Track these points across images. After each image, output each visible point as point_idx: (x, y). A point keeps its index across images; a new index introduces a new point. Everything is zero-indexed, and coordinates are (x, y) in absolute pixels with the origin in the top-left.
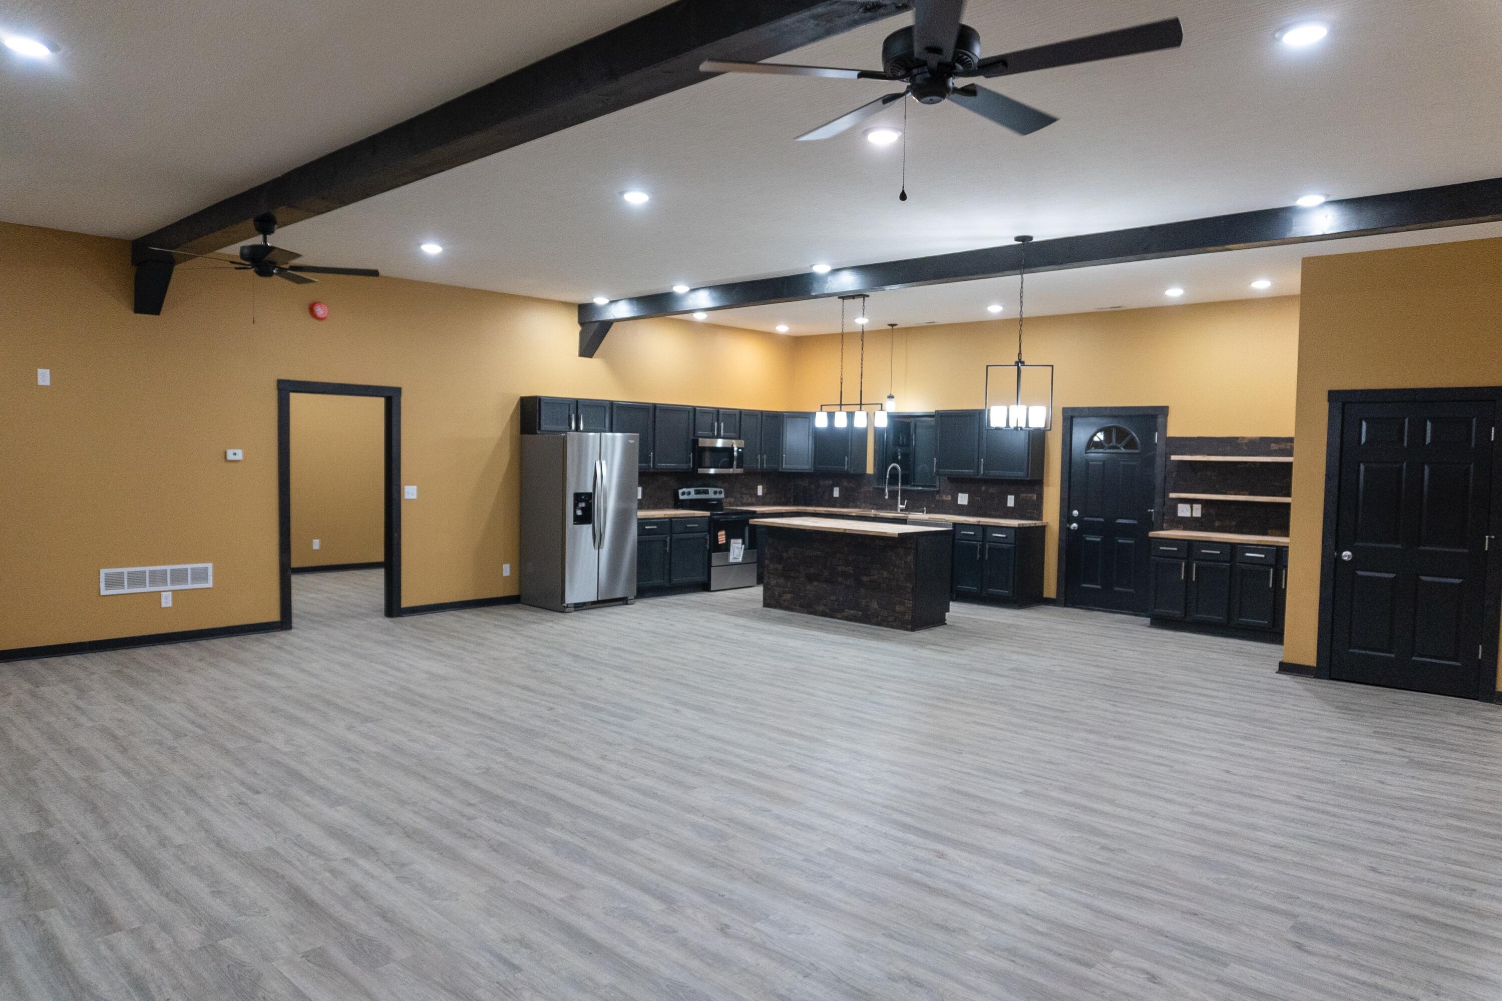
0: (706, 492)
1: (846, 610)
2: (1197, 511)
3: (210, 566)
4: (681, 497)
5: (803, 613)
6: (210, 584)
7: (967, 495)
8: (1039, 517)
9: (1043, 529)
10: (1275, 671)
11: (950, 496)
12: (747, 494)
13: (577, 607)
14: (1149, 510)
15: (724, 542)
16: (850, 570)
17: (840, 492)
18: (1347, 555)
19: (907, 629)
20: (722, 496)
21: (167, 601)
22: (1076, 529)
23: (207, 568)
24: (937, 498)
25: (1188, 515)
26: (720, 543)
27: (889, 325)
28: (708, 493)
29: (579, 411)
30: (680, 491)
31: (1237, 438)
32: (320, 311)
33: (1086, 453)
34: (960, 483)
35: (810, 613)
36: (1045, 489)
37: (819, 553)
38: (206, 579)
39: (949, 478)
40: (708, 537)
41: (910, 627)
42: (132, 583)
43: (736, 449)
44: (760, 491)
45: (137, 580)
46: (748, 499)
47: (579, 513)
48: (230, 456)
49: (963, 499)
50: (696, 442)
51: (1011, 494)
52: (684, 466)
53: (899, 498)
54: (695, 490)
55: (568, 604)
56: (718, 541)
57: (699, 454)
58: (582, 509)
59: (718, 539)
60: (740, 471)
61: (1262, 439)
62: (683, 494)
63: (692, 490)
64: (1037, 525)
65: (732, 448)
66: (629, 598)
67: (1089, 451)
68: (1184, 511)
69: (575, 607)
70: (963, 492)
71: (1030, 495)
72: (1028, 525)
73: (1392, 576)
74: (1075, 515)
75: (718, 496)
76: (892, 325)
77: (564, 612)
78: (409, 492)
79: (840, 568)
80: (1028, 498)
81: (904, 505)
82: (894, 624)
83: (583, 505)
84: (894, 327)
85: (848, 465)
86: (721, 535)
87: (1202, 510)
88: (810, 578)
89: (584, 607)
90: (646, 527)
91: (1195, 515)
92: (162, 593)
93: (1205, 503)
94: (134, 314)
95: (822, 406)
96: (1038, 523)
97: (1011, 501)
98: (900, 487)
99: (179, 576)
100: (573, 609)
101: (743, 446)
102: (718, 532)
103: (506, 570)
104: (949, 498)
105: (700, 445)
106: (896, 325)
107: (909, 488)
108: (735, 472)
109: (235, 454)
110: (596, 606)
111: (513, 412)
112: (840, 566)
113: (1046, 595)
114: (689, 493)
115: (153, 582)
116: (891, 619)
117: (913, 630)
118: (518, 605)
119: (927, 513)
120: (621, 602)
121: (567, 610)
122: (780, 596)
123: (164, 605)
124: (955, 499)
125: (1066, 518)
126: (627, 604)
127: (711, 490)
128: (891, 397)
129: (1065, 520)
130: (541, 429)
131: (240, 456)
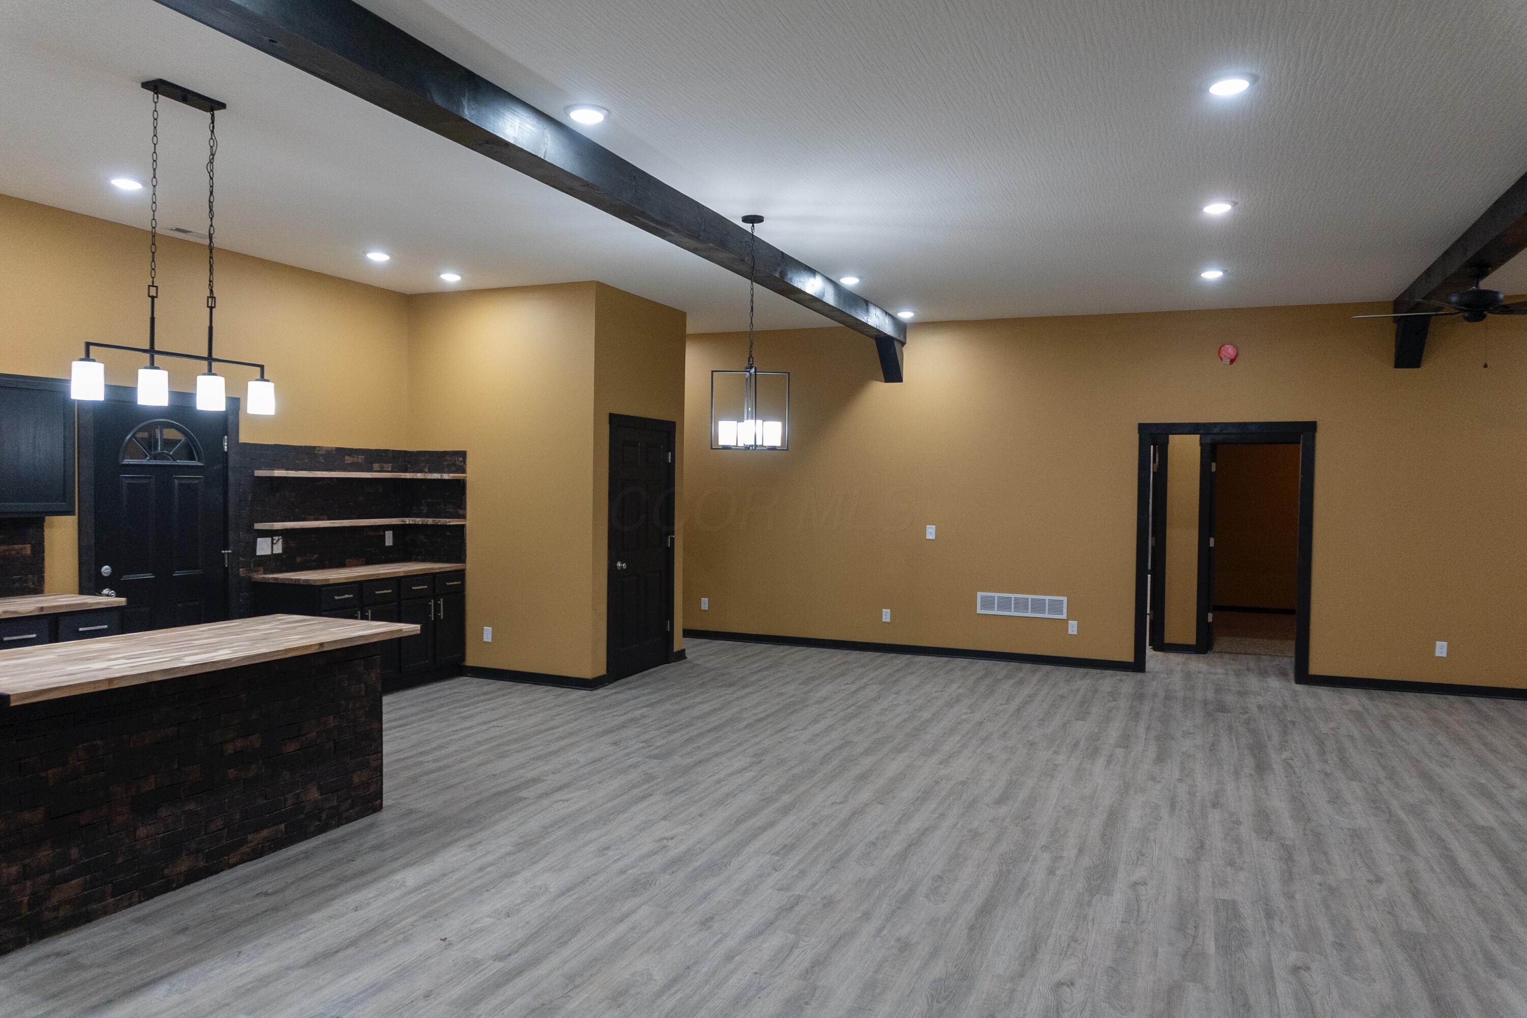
2: (278, 549)
14: (223, 552)
25: (268, 552)
31: (315, 448)
36: (47, 532)
41: (379, 802)
61: (338, 449)
67: (123, 463)
68: (264, 547)
71: (17, 547)
74: (105, 575)
80: (13, 553)
82: (352, 812)
87: (282, 544)
91: (275, 552)
93: (285, 534)
117: (381, 806)
125: (88, 581)
129: (92, 585)
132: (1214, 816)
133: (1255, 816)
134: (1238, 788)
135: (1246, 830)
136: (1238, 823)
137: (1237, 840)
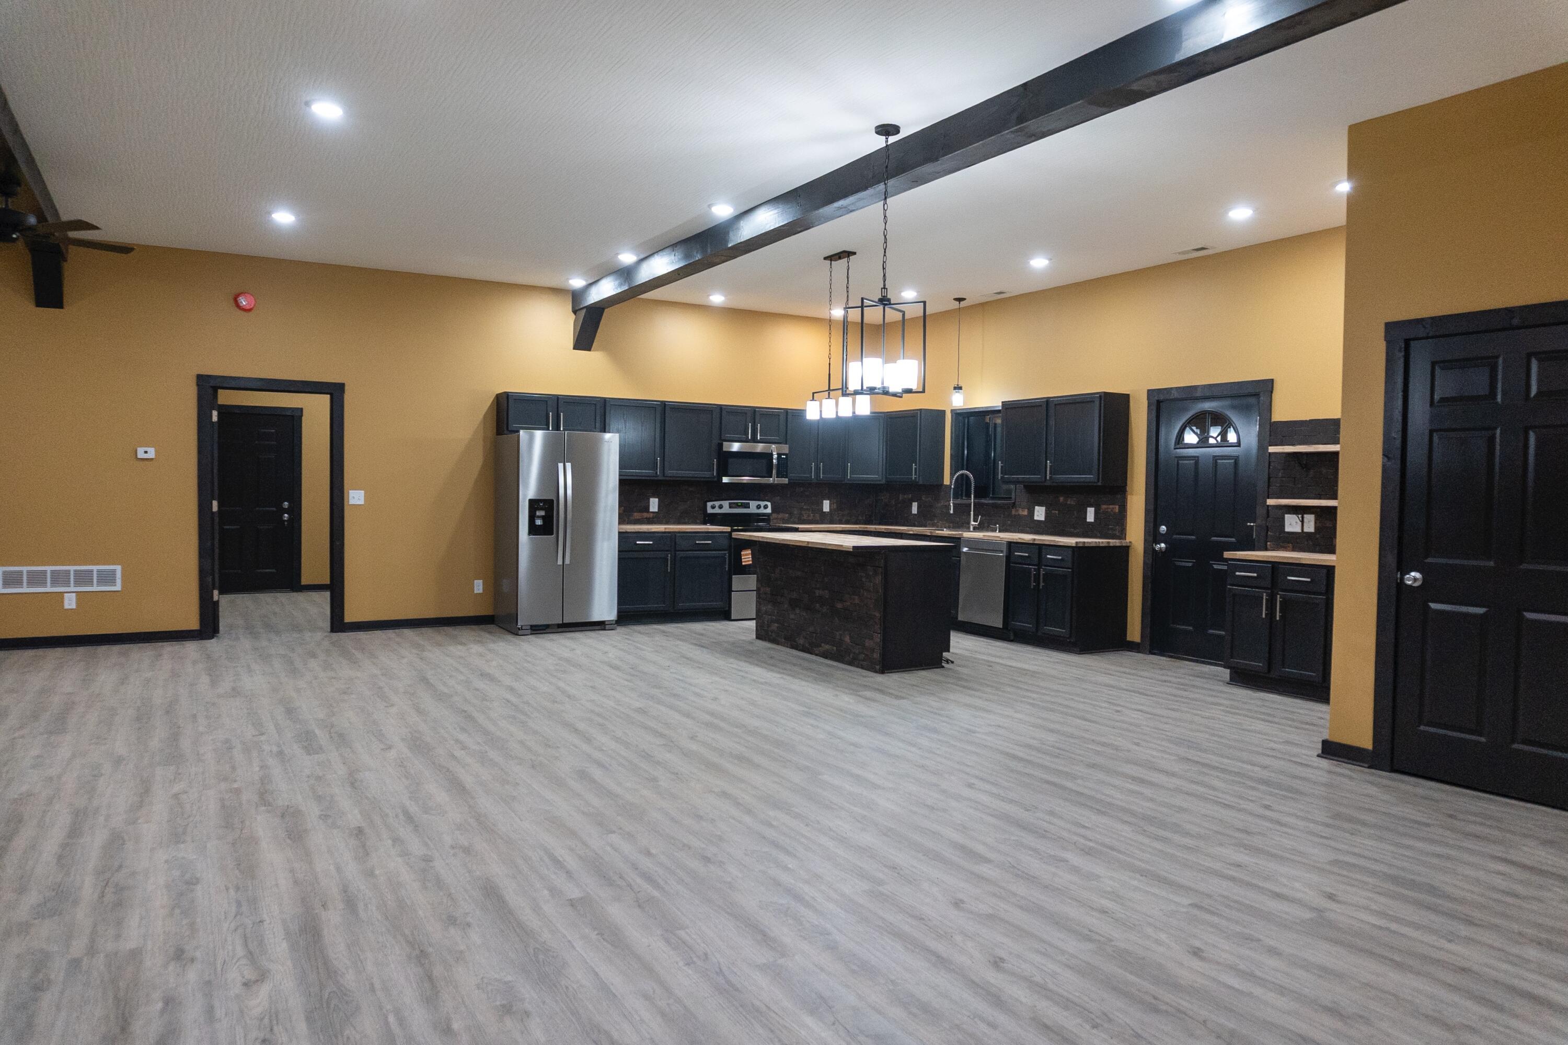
0: (747, 506)
1: (823, 645)
2: (1310, 527)
3: (118, 568)
4: (710, 511)
5: (787, 647)
6: (118, 587)
7: (1044, 508)
8: (1122, 534)
9: (1125, 551)
10: (1316, 754)
11: (1026, 510)
12: (807, 509)
13: (534, 630)
14: (1249, 524)
15: (751, 562)
16: (826, 594)
17: (919, 507)
18: (1413, 577)
19: (876, 672)
20: (769, 510)
21: (70, 602)
22: (1163, 550)
23: (114, 571)
24: (1013, 512)
25: (1297, 529)
26: (743, 564)
27: (956, 299)
28: (749, 508)
29: (560, 409)
30: (709, 504)
32: (243, 302)
33: (1175, 449)
34: (1037, 492)
35: (792, 647)
36: (1129, 497)
37: (799, 573)
38: (113, 582)
39: (1025, 486)
40: (727, 556)
41: (878, 667)
42: (31, 583)
43: (775, 456)
44: (826, 506)
45: (36, 579)
46: (809, 516)
47: (539, 522)
48: (141, 454)
49: (1040, 513)
50: (721, 446)
51: (1091, 506)
52: (707, 474)
53: (972, 513)
54: (730, 504)
55: (522, 626)
56: (741, 562)
57: (726, 461)
58: (543, 518)
59: (741, 559)
60: (786, 481)
62: (713, 507)
63: (726, 504)
64: (1111, 545)
65: (771, 455)
66: (607, 623)
67: (1178, 446)
68: (1292, 524)
69: (531, 629)
70: (1040, 505)
71: (1111, 506)
72: (1094, 545)
73: (1481, 611)
74: (1163, 532)
75: (762, 511)
76: (960, 300)
77: (517, 635)
78: (355, 497)
79: (818, 593)
80: (1110, 510)
81: (977, 522)
82: (865, 663)
83: (542, 513)
84: (963, 304)
85: (915, 474)
86: (746, 555)
87: (1315, 523)
88: (794, 604)
89: (547, 631)
90: (638, 542)
91: (1306, 530)
92: (66, 594)
93: (1319, 513)
94: (31, 307)
95: (813, 393)
96: (1114, 542)
97: (1090, 516)
98: (972, 501)
99: (83, 578)
100: (529, 632)
101: (787, 452)
102: (741, 551)
103: (478, 586)
104: (1026, 513)
105: (725, 449)
106: (964, 299)
107: (983, 501)
108: (776, 482)
109: (146, 452)
110: (560, 630)
111: (487, 411)
112: (819, 589)
113: (1129, 638)
114: (721, 507)
115: (55, 582)
116: (862, 656)
117: (882, 672)
118: (492, 626)
119: (999, 532)
120: (599, 627)
121: (520, 632)
122: (769, 626)
123: (67, 606)
124: (1032, 513)
125: (1152, 536)
126: (605, 629)
127: (753, 504)
128: (958, 388)
129: (1151, 539)
130: (510, 429)
131: (152, 453)
132: (354, 817)
133: (306, 831)
134: (339, 869)
135: (312, 810)
136: (324, 817)
137: (319, 799)
